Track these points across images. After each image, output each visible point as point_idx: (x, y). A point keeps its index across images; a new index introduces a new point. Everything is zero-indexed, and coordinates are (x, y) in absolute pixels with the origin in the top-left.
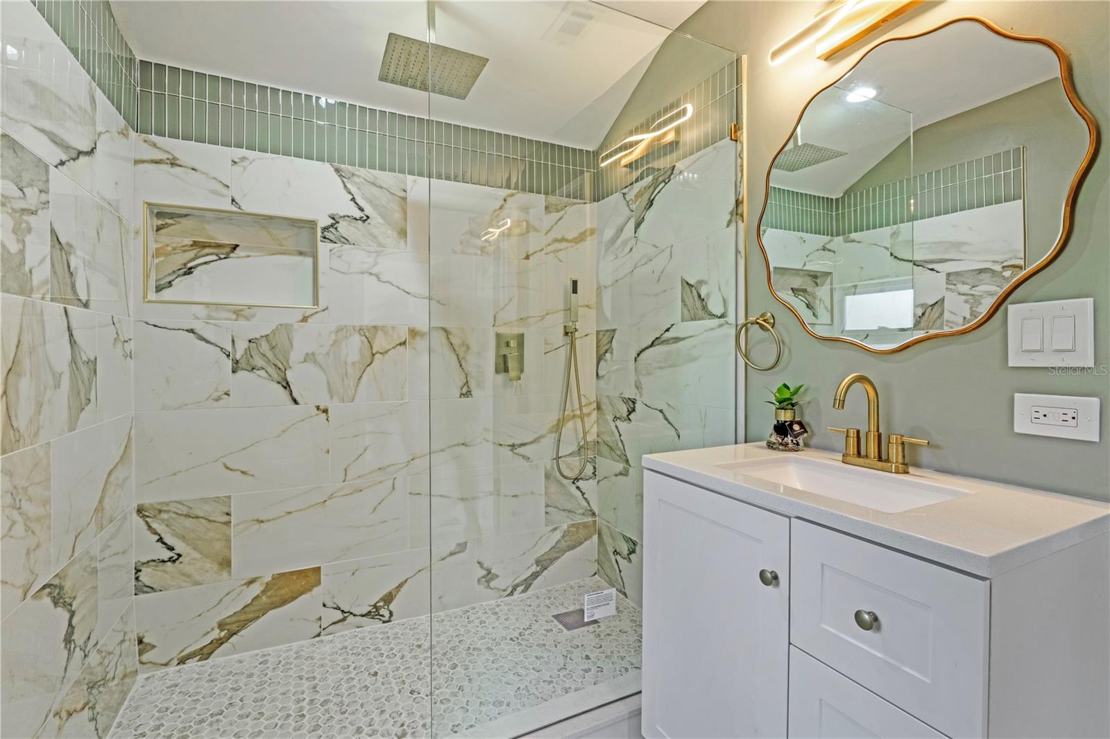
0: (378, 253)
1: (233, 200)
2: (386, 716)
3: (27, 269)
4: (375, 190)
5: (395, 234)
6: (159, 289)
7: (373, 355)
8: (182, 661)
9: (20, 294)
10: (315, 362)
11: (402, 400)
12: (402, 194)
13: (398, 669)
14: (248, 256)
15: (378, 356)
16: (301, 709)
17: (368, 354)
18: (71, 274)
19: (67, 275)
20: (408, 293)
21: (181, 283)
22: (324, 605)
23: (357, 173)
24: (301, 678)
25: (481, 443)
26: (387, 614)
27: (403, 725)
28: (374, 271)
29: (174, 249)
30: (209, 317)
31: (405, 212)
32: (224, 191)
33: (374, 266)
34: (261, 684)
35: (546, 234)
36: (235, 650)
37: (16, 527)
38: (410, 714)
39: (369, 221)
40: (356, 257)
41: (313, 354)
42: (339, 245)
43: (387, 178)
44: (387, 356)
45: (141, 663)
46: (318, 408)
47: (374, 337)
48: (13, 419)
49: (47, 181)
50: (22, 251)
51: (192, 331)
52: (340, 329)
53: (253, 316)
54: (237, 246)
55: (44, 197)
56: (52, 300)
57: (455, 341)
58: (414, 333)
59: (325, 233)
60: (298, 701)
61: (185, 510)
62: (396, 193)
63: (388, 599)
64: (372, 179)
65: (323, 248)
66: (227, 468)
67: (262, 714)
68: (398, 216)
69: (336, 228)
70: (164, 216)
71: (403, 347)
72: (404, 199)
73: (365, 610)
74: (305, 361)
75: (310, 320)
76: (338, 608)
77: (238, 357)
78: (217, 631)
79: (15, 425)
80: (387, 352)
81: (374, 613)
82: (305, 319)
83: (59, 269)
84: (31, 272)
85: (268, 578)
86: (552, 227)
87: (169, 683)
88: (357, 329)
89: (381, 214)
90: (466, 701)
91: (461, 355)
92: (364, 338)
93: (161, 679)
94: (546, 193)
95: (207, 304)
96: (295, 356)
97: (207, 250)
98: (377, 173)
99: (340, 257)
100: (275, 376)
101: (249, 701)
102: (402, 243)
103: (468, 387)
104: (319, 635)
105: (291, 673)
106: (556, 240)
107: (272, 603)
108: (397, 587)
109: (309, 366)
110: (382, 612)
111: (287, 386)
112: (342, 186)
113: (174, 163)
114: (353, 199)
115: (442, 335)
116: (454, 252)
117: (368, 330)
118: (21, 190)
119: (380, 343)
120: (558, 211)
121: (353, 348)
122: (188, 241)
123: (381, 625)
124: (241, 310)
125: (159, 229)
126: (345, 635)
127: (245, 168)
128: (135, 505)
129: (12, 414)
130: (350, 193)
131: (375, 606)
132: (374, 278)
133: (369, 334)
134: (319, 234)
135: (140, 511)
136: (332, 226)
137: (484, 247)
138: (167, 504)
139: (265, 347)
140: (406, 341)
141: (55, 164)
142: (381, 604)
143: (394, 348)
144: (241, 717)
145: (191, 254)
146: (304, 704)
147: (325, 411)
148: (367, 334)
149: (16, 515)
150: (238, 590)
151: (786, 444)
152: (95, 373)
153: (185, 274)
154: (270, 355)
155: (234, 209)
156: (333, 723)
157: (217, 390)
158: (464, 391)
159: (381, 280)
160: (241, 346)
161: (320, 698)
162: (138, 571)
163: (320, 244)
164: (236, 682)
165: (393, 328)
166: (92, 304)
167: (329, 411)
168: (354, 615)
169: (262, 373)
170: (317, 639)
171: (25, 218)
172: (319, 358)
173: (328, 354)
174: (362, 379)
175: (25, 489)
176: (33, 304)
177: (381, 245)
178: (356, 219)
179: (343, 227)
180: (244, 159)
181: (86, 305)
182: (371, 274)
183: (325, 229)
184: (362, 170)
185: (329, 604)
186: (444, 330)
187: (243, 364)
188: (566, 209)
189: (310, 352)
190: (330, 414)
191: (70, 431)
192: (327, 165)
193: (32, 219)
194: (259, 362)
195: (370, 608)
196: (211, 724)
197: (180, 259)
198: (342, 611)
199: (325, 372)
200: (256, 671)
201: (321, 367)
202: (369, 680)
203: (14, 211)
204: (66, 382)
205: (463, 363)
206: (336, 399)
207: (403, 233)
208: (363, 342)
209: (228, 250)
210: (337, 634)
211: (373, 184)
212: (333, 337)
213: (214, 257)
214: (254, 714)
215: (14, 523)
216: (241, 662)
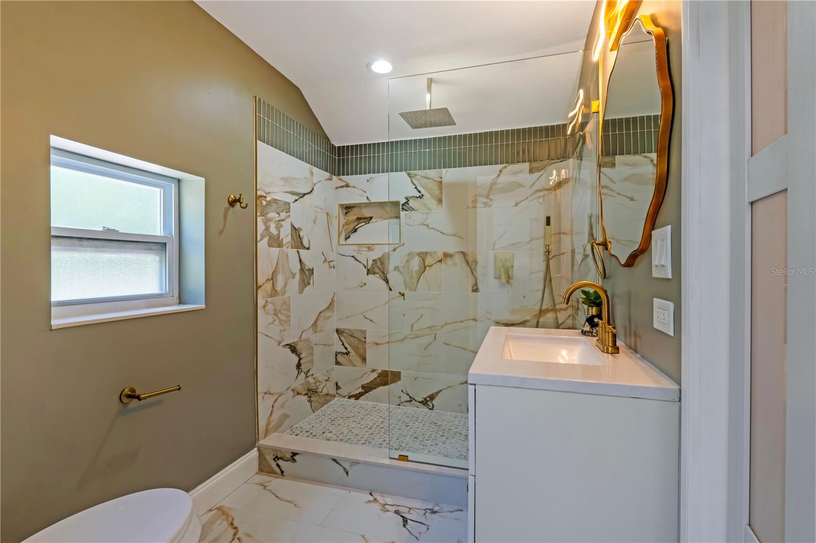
0: (427, 213)
1: (367, 198)
2: (398, 441)
3: (281, 239)
4: (426, 181)
5: (436, 202)
6: (346, 239)
7: (425, 267)
8: (349, 397)
9: (277, 247)
10: (399, 271)
11: (440, 291)
12: (440, 180)
13: (418, 428)
14: (376, 222)
15: (427, 268)
16: (373, 426)
17: (422, 266)
18: (301, 238)
19: (299, 239)
20: (443, 233)
21: (353, 236)
22: (402, 391)
23: (417, 174)
24: (381, 417)
25: (485, 320)
26: (431, 405)
27: (401, 446)
28: (425, 223)
29: (351, 221)
30: (359, 250)
31: (441, 189)
32: (364, 194)
33: (426, 220)
34: (368, 414)
35: (530, 188)
36: (367, 399)
37: (275, 321)
38: (407, 444)
39: (423, 197)
40: (416, 217)
41: (398, 267)
42: (410, 211)
43: (432, 173)
44: (432, 267)
45: (337, 393)
46: (400, 293)
47: (426, 257)
48: (275, 287)
49: (290, 208)
50: (279, 234)
51: (353, 257)
52: (409, 254)
53: (374, 249)
54: (372, 217)
55: (288, 214)
56: (291, 248)
57: (470, 260)
58: (446, 255)
59: (404, 207)
60: (374, 424)
61: (351, 334)
62: (437, 180)
63: (432, 397)
64: (424, 176)
65: (403, 214)
66: (365, 318)
67: (360, 423)
68: (437, 192)
69: (408, 204)
70: (348, 208)
71: (440, 263)
72: (441, 182)
73: (421, 400)
74: (394, 270)
75: (397, 250)
76: (408, 394)
77: (369, 268)
78: (361, 389)
79: (276, 289)
80: (432, 265)
81: (424, 402)
82: (394, 250)
83: (295, 237)
84: (282, 240)
85: (380, 371)
86: (534, 183)
87: (342, 403)
88: (417, 254)
89: (429, 193)
90: (434, 449)
91: (473, 267)
92: (421, 258)
93: (341, 401)
94: (530, 161)
95: (358, 245)
96: (391, 267)
97: (362, 221)
98: (427, 171)
99: (410, 218)
100: (383, 277)
101: (359, 418)
102: (440, 206)
103: (477, 286)
104: (399, 405)
105: (380, 414)
106: (538, 191)
107: (381, 383)
108: (436, 393)
109: (396, 273)
110: (429, 403)
111: (387, 282)
112: (411, 181)
113: (347, 186)
114: (416, 188)
115: (461, 256)
116: (468, 207)
117: (423, 254)
118: (279, 214)
119: (429, 261)
120: (539, 171)
121: (416, 263)
122: (355, 218)
123: (428, 410)
124: (370, 247)
125: (346, 213)
126: (410, 409)
127: (371, 182)
128: (335, 328)
129: (275, 285)
130: (414, 185)
131: (425, 399)
132: (425, 227)
133: (423, 255)
134: (401, 207)
135: (337, 331)
136: (406, 202)
137: (487, 202)
138: (345, 329)
139: (379, 263)
140: (441, 260)
141: (293, 201)
142: (428, 399)
143: (435, 263)
144: (353, 421)
145: (356, 223)
146: (375, 425)
147: (403, 295)
148: (422, 256)
149: (276, 318)
150: (369, 373)
151: (592, 333)
152: (313, 273)
153: (354, 232)
154: (381, 267)
155: (368, 201)
156: (379, 435)
157: (361, 283)
158: (475, 288)
159: (430, 227)
160: (370, 263)
161: (382, 426)
162: (336, 355)
163: (401, 212)
164: (361, 410)
165: (435, 252)
166: (311, 248)
167: (405, 295)
168: (416, 401)
169: (378, 275)
170: (398, 406)
171: (280, 223)
172: (401, 269)
173: (404, 267)
174: (420, 280)
175: (280, 310)
176: (283, 251)
177: (430, 209)
178: (417, 197)
179: (412, 203)
180: (371, 178)
181: (308, 249)
182: (424, 225)
183: (403, 205)
184: (420, 171)
185: (404, 391)
186: (462, 252)
187: (371, 271)
188: (546, 168)
189: (397, 265)
190: (405, 296)
191: (300, 293)
192: (404, 172)
193: (283, 223)
194: (377, 270)
195: (423, 400)
196: (344, 420)
197: (352, 226)
198: (410, 397)
199: (403, 275)
200: (369, 410)
201: (401, 273)
202: (404, 427)
203: (276, 221)
204: (298, 276)
205: (474, 272)
206: (408, 289)
207: (440, 201)
208: (420, 261)
209: (369, 219)
210: (407, 407)
211: (425, 178)
212: (407, 258)
213: (364, 224)
214: (358, 422)
215: (275, 320)
216: (367, 405)
